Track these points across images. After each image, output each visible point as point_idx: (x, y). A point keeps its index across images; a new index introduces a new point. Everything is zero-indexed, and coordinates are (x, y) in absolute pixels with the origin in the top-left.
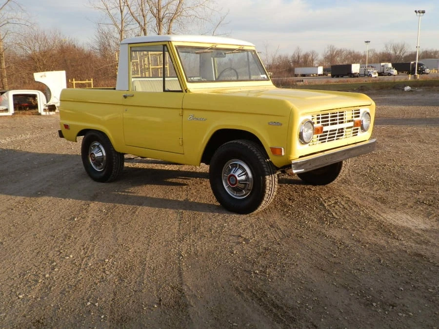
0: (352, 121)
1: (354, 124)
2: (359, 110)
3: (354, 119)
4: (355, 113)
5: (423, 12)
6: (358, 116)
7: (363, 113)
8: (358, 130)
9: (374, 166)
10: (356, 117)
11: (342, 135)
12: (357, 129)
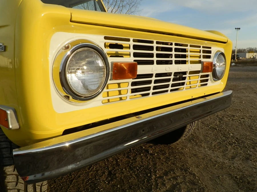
0: (200, 62)
1: (203, 67)
2: (210, 48)
3: (202, 60)
4: (204, 52)
5: (239, 29)
6: (209, 57)
7: (216, 54)
8: (209, 78)
9: (223, 117)
10: (205, 57)
11: (183, 84)
12: (207, 76)
